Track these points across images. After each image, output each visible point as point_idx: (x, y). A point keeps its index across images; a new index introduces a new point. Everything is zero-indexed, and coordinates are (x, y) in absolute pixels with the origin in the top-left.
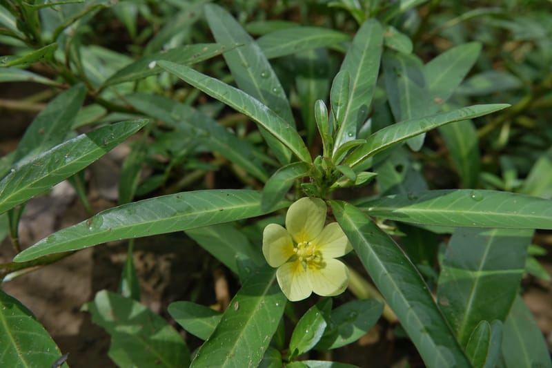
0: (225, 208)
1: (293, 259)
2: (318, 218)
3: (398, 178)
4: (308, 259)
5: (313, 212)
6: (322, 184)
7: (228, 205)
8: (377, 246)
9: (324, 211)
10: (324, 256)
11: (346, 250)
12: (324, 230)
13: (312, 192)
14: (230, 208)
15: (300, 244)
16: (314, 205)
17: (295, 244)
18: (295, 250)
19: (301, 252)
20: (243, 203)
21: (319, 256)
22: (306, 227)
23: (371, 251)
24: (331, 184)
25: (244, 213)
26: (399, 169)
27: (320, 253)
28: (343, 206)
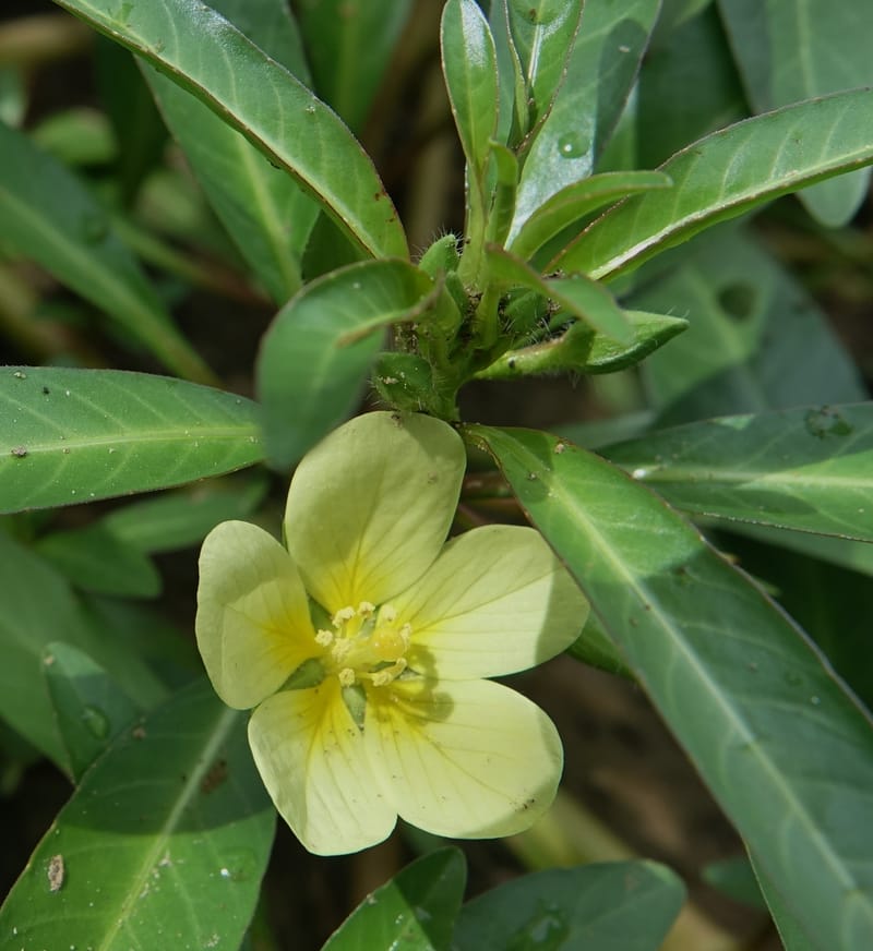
0: (36, 448)
1: (310, 676)
2: (424, 503)
3: (732, 343)
4: (378, 678)
5: (405, 478)
6: (452, 356)
7: (47, 433)
8: (705, 626)
9: (453, 473)
10: (442, 670)
11: (542, 645)
12: (449, 555)
13: (412, 392)
14: (58, 446)
15: (341, 614)
16: (415, 445)
17: (321, 615)
18: (323, 637)
19: (343, 645)
20: (107, 426)
21: (418, 668)
22: (368, 540)
23: (681, 648)
24: (484, 358)
25: (115, 473)
26: (733, 302)
27: (423, 655)
28: (545, 457)
